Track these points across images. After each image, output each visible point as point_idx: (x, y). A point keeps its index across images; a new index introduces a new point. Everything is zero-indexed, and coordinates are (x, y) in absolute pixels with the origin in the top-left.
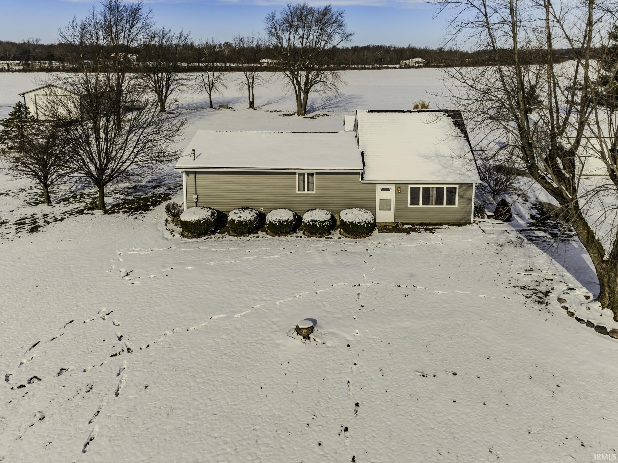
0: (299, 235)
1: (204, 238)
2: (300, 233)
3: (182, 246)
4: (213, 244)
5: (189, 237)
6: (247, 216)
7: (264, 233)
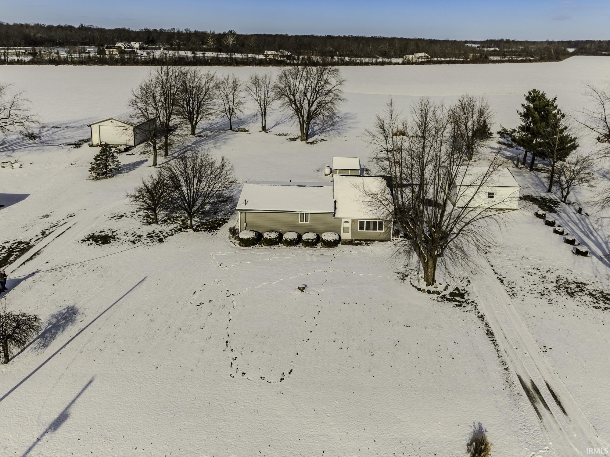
0: (300, 246)
1: (252, 247)
2: (301, 245)
3: (242, 251)
4: (257, 250)
5: (244, 246)
6: (274, 235)
7: (282, 244)
